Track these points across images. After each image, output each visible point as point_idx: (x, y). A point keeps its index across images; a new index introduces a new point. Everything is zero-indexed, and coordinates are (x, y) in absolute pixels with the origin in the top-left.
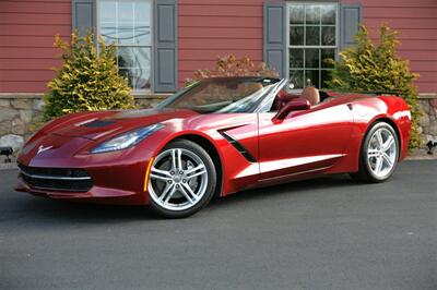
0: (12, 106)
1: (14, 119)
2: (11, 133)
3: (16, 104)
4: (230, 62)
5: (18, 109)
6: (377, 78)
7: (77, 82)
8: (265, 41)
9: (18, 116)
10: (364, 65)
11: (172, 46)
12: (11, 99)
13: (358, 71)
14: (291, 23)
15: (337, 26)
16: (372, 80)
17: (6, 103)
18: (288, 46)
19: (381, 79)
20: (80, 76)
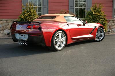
0: (7, 22)
1: (7, 25)
7: (28, 16)
9: (8, 25)
11: (47, 7)
14: (76, 2)
16: (97, 16)
17: (5, 21)
18: (75, 7)
19: (100, 16)
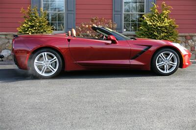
0: (6, 38)
2: (6, 49)
3: (8, 37)
4: (96, 19)
5: (9, 39)
6: (159, 27)
7: (29, 28)
8: (113, 10)
9: (9, 42)
10: (154, 21)
11: (73, 12)
12: (6, 35)
13: (151, 24)
15: (145, 4)
16: (157, 27)
17: (4, 37)
19: (161, 27)
20: (30, 25)
